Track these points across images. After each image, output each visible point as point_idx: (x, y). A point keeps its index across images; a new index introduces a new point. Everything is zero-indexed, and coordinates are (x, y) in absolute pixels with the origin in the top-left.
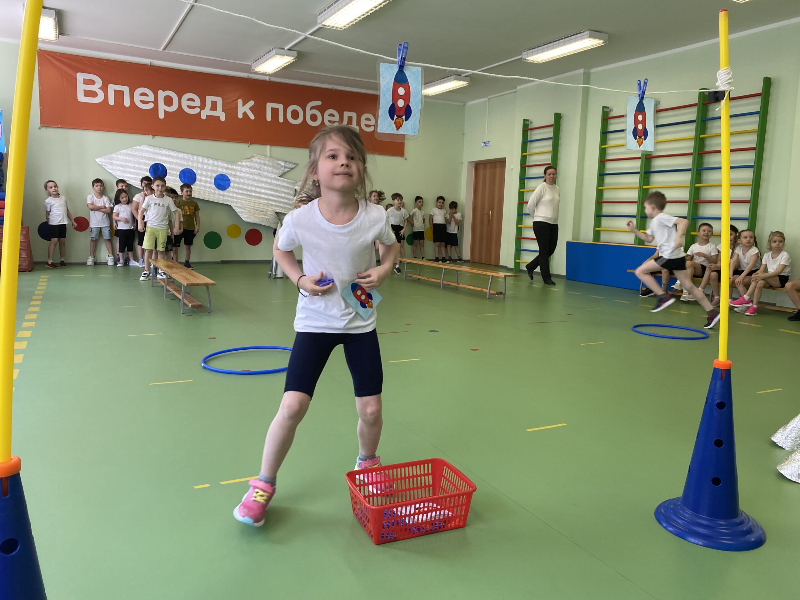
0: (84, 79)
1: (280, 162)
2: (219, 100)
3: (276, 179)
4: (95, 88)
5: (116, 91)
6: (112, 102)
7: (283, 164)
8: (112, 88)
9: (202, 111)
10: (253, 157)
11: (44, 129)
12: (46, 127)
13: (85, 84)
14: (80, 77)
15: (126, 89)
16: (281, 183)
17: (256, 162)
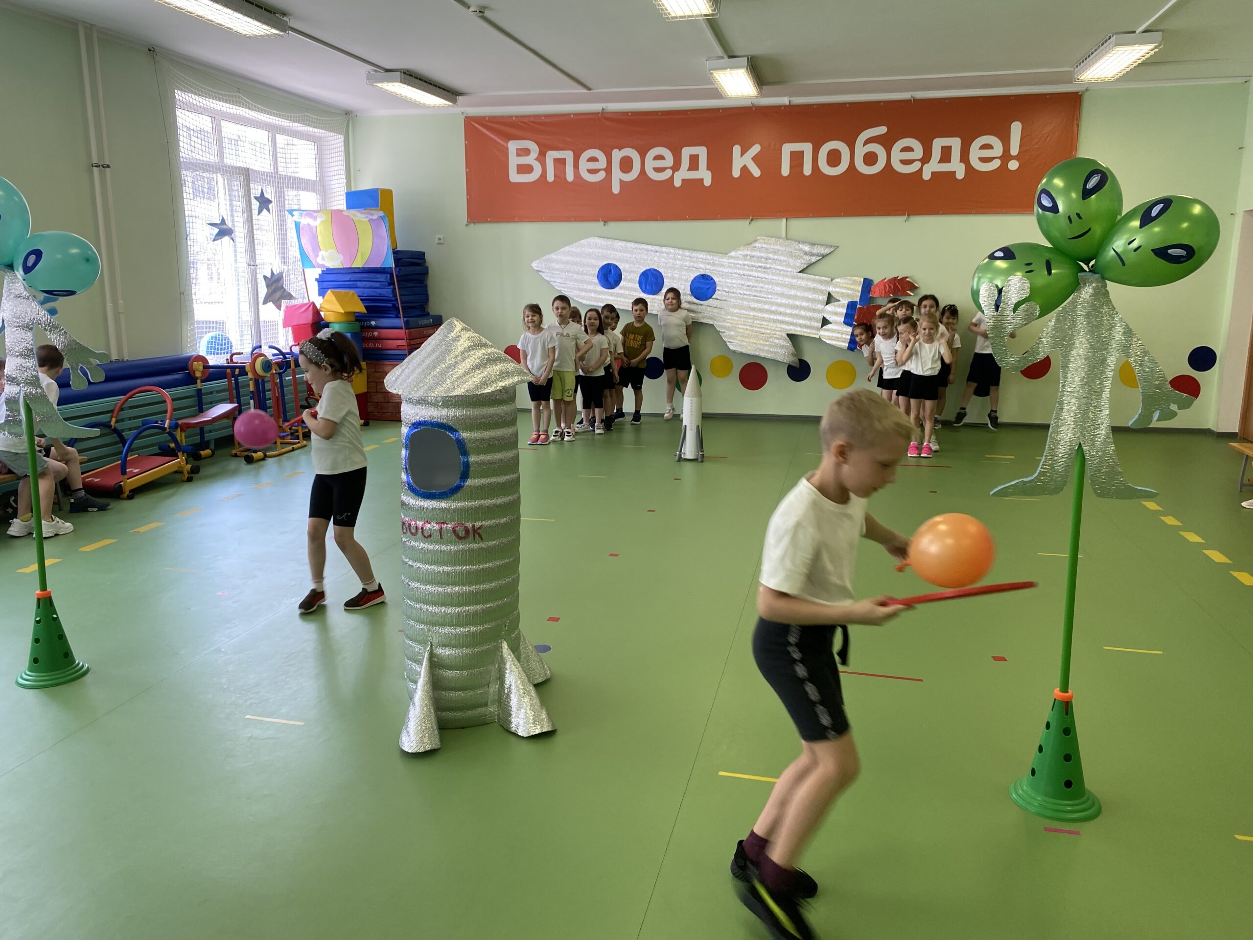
0: (517, 149)
1: (801, 246)
2: (702, 152)
3: (794, 277)
4: (530, 160)
5: (556, 160)
6: (550, 178)
7: (807, 248)
8: (552, 155)
10: (756, 241)
11: (472, 225)
12: (474, 223)
13: (518, 155)
14: (513, 146)
15: (568, 155)
16: (803, 283)
17: (761, 249)
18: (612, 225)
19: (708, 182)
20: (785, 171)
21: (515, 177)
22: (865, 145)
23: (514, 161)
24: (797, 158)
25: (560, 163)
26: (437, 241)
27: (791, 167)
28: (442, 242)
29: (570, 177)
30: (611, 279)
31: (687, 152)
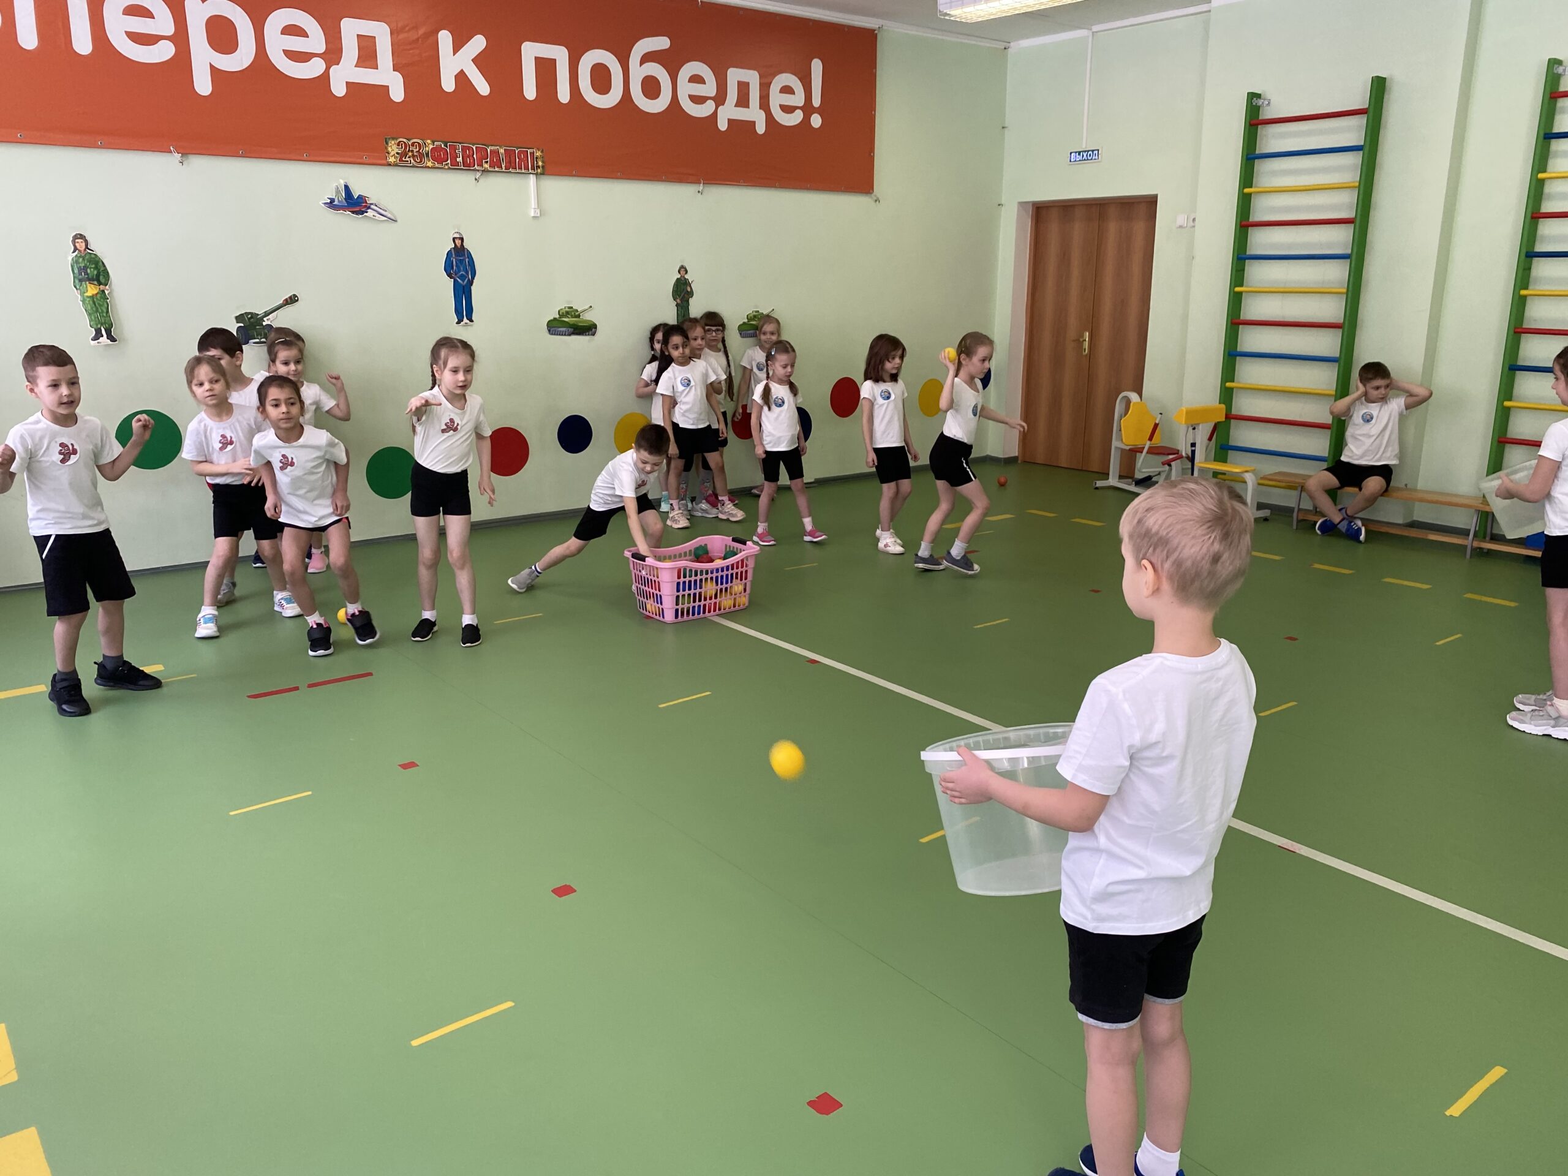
2: (381, 33)
6: (29, 39)
9: (333, 69)
19: (397, 94)
20: (530, 91)
22: (642, 63)
24: (546, 68)
27: (539, 86)
29: (82, 45)
31: (351, 28)
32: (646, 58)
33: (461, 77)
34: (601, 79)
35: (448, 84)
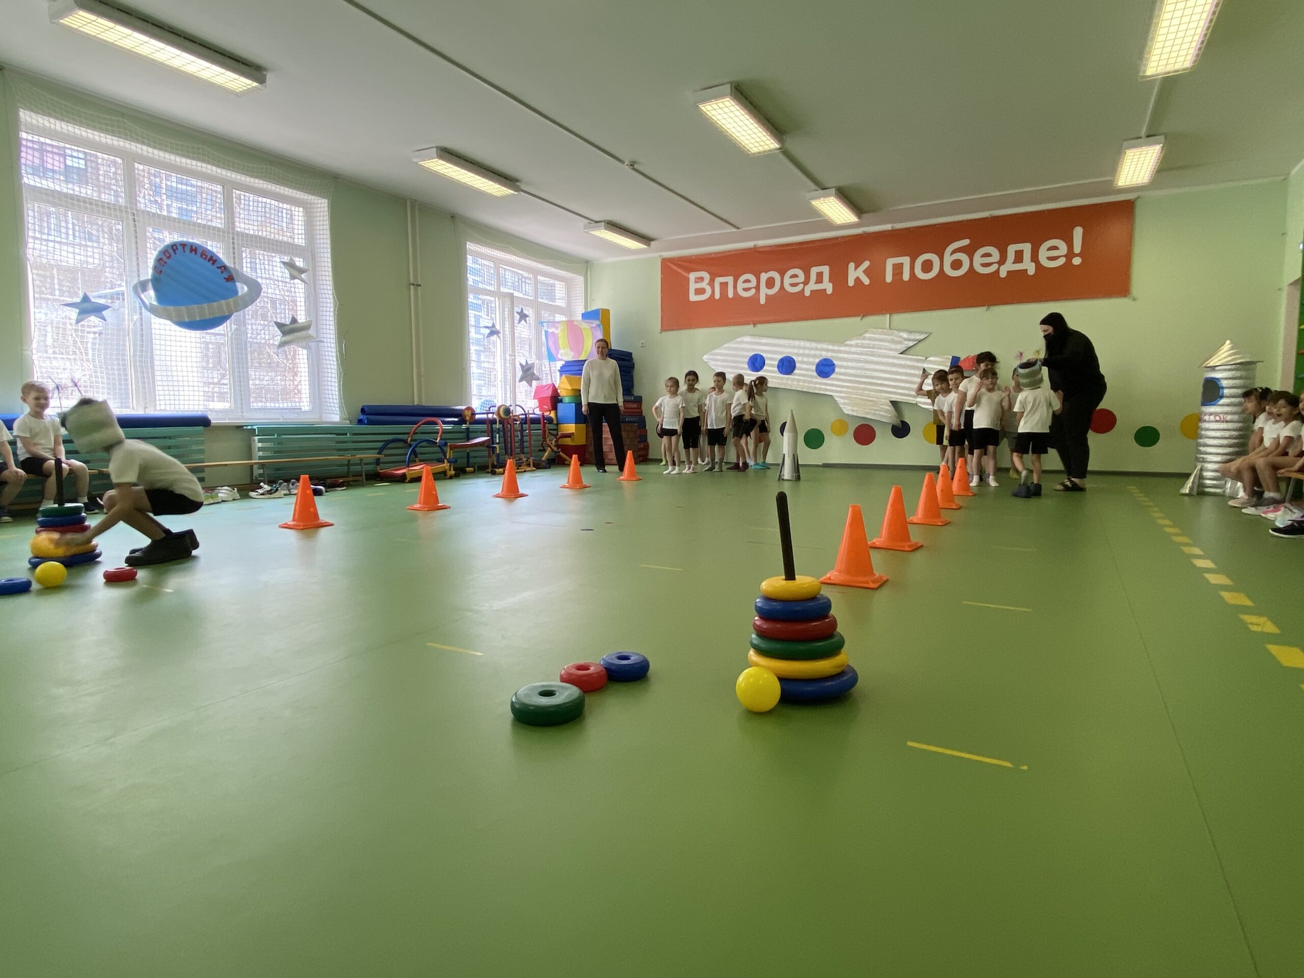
0: (695, 278)
1: (901, 334)
2: (825, 270)
3: (895, 358)
4: (704, 285)
5: (721, 284)
6: (717, 296)
7: (905, 335)
8: (719, 280)
9: (806, 287)
10: (866, 332)
11: (664, 333)
12: (665, 331)
13: (696, 282)
14: (692, 276)
15: (730, 280)
16: (903, 362)
17: (870, 339)
18: (759, 326)
19: (830, 291)
20: (889, 278)
21: (693, 297)
22: (951, 254)
23: (693, 286)
24: (898, 268)
25: (724, 285)
26: (641, 345)
27: (894, 275)
28: (644, 345)
29: (731, 294)
30: (757, 365)
31: (814, 271)
32: (954, 252)
33: (857, 280)
34: (927, 267)
35: (851, 283)
